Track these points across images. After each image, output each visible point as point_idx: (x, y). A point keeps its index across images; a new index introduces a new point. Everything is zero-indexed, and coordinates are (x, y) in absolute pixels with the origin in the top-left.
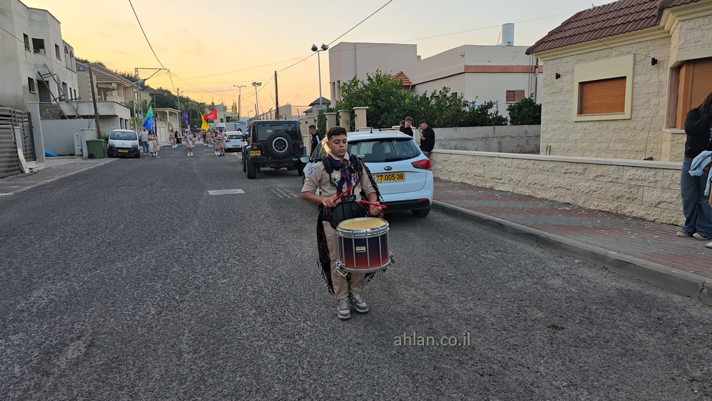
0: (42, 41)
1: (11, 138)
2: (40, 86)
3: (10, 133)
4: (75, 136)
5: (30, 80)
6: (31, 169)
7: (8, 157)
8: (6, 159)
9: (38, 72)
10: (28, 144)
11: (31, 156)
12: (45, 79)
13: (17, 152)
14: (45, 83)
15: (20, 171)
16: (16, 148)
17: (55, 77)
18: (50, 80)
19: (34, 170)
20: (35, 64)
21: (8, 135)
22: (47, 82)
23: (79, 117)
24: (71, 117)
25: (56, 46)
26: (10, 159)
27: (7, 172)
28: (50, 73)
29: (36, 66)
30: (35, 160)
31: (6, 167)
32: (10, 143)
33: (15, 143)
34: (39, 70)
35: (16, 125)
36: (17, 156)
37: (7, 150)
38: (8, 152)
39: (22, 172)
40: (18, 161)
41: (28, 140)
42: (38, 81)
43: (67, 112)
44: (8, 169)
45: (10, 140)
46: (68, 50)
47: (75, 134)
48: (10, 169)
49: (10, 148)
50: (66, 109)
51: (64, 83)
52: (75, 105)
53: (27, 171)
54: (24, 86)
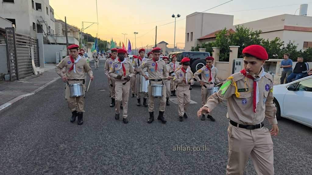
0: (40, 4)
1: (28, 53)
2: (39, 27)
3: (28, 51)
4: (57, 54)
5: (34, 23)
6: (38, 72)
7: (26, 65)
8: (25, 66)
9: (38, 20)
10: (36, 57)
11: (38, 64)
12: (41, 24)
13: (31, 62)
14: (41, 26)
15: (32, 74)
16: (31, 59)
17: (46, 23)
18: (43, 24)
19: (40, 73)
20: (36, 16)
21: (26, 52)
22: (42, 25)
23: (57, 44)
24: (53, 44)
25: (47, 8)
26: (27, 66)
27: (26, 74)
28: (44, 21)
29: (37, 17)
30: (39, 66)
31: (25, 71)
32: (28, 56)
33: (31, 57)
34: (38, 19)
35: (31, 46)
36: (32, 64)
37: (26, 61)
38: (27, 62)
39: (34, 74)
40: (32, 67)
41: (36, 55)
42: (37, 25)
43: (51, 41)
44: (26, 72)
45: (28, 55)
46: (52, 11)
47: (57, 53)
48: (28, 72)
49: (28, 59)
50: (51, 40)
51: (49, 27)
52: (55, 38)
53: (36, 73)
54: (31, 27)
